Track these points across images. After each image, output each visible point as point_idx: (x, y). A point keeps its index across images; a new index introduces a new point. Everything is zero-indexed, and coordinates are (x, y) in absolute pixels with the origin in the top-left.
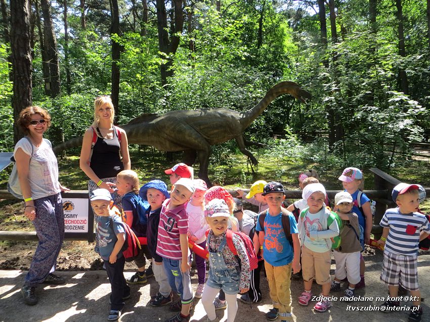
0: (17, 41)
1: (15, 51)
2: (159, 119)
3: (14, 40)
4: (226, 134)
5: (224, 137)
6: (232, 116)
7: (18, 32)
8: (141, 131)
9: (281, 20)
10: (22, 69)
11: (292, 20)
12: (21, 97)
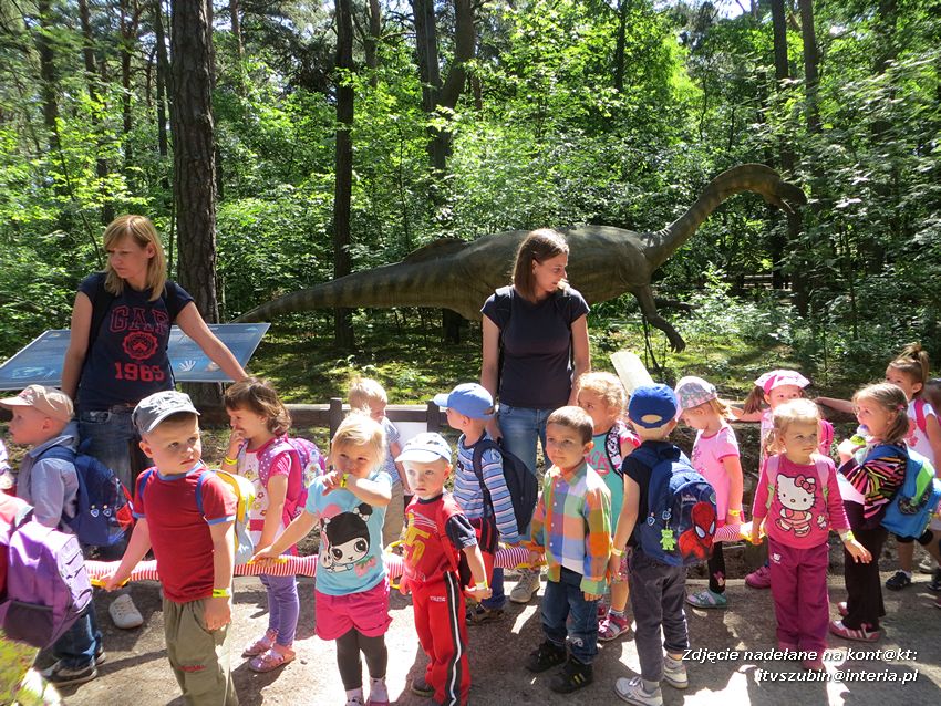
0: (188, 85)
1: (183, 106)
2: (468, 252)
3: (181, 82)
4: (615, 283)
5: (611, 289)
6: (628, 243)
7: (189, 64)
8: (432, 279)
9: (666, 30)
10: (196, 146)
11: (689, 29)
12: (195, 205)
